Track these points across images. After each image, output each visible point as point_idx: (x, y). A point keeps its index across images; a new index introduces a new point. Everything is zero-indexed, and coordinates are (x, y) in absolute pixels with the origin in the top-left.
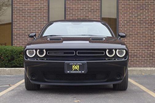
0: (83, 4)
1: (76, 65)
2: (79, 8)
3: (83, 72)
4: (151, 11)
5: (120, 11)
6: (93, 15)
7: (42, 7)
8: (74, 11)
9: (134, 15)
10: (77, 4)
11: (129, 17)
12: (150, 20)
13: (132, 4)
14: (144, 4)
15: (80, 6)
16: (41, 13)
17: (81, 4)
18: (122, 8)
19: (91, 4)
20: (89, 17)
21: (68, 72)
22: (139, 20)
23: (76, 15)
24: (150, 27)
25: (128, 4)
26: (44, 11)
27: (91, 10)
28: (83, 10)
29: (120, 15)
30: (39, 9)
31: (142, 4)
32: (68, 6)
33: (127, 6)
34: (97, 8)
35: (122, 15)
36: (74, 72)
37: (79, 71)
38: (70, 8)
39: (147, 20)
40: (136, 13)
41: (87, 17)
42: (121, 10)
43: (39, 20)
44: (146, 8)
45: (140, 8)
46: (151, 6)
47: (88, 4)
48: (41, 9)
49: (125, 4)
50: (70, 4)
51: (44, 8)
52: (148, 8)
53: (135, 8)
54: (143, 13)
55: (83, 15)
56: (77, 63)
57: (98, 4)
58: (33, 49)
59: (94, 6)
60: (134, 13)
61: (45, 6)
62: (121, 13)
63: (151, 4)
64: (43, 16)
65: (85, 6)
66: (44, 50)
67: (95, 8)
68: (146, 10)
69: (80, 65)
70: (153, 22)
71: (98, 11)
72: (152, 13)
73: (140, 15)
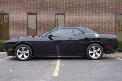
0: (46, 18)
2: (44, 20)
6: (52, 24)
8: (41, 22)
9: (73, 24)
10: (43, 18)
13: (72, 18)
14: (79, 18)
16: (24, 23)
19: (50, 18)
20: (49, 25)
23: (42, 24)
25: (70, 18)
27: (50, 21)
28: (46, 21)
38: (39, 20)
43: (23, 26)
45: (77, 20)
48: (24, 21)
49: (68, 18)
50: (39, 18)
52: (81, 20)
53: (74, 20)
54: (79, 23)
55: (46, 24)
57: (54, 18)
61: (26, 19)
62: (66, 23)
63: (83, 18)
64: (25, 25)
67: (52, 20)
71: (54, 22)
72: (83, 23)
73: (77, 24)
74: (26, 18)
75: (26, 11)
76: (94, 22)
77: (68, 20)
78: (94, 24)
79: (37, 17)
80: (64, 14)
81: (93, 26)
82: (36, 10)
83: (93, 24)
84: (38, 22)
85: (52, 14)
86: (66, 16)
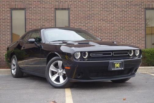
0: (40, 15)
1: (117, 63)
2: (37, 18)
3: (122, 68)
4: (96, 21)
5: (71, 21)
6: (49, 24)
7: (6, 18)
8: (33, 21)
9: (82, 24)
10: (35, 15)
11: (78, 25)
12: (96, 28)
13: (80, 15)
14: (91, 15)
15: (38, 17)
16: (5, 23)
17: (38, 15)
18: (72, 18)
19: (47, 15)
20: (45, 25)
21: (113, 69)
22: (87, 28)
23: (34, 24)
24: (96, 34)
25: (77, 15)
26: (7, 21)
27: (47, 19)
28: (40, 20)
29: (71, 24)
30: (4, 20)
31: (89, 15)
32: (28, 17)
33: (77, 16)
34: (51, 18)
35: (73, 24)
36: (116, 69)
37: (120, 68)
38: (30, 18)
39: (93, 28)
40: (84, 22)
41: (44, 25)
42: (72, 19)
43: (4, 29)
44: (92, 18)
45: (88, 18)
46: (96, 16)
47: (44, 15)
48: (5, 20)
49: (74, 15)
50: (30, 15)
51: (8, 18)
52: (93, 18)
53: (83, 18)
54: (90, 22)
55: (40, 24)
56: (118, 62)
57: (53, 15)
58: (78, 52)
59: (50, 17)
60: (83, 22)
61: (9, 17)
62: (71, 22)
63: (96, 15)
64: (7, 26)
65: (42, 16)
66: (87, 53)
67: (50, 18)
68: (93, 19)
69: (120, 63)
70: (98, 29)
71: (53, 21)
72: (97, 22)
73: (88, 24)
74: (9, 15)
75: (8, 4)
76: (113, 21)
77: (73, 18)
78: (114, 23)
79: (25, 14)
80: (68, 9)
81: (113, 27)
82: (25, 3)
83: (112, 23)
84: (27, 21)
85: (49, 9)
86: (71, 12)
